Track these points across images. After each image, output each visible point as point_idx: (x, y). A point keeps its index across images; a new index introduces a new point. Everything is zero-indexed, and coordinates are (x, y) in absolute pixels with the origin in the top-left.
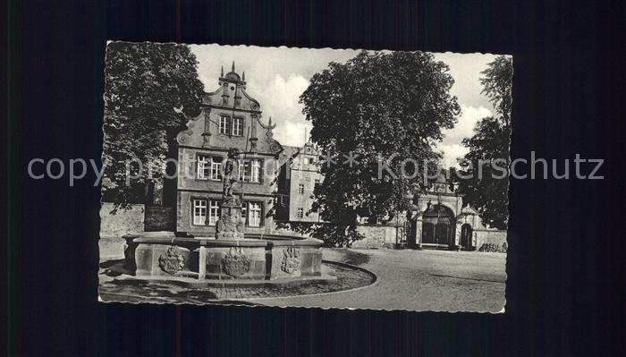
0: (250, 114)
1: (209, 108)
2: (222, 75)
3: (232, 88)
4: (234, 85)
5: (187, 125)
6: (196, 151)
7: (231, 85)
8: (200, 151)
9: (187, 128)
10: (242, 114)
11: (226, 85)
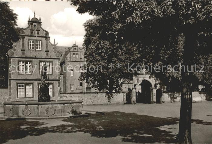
0: (45, 38)
1: (23, 37)
2: (29, 19)
3: (35, 26)
4: (36, 24)
5: (13, 46)
6: (18, 59)
7: (34, 24)
8: (20, 59)
9: (13, 47)
10: (40, 39)
11: (32, 24)
